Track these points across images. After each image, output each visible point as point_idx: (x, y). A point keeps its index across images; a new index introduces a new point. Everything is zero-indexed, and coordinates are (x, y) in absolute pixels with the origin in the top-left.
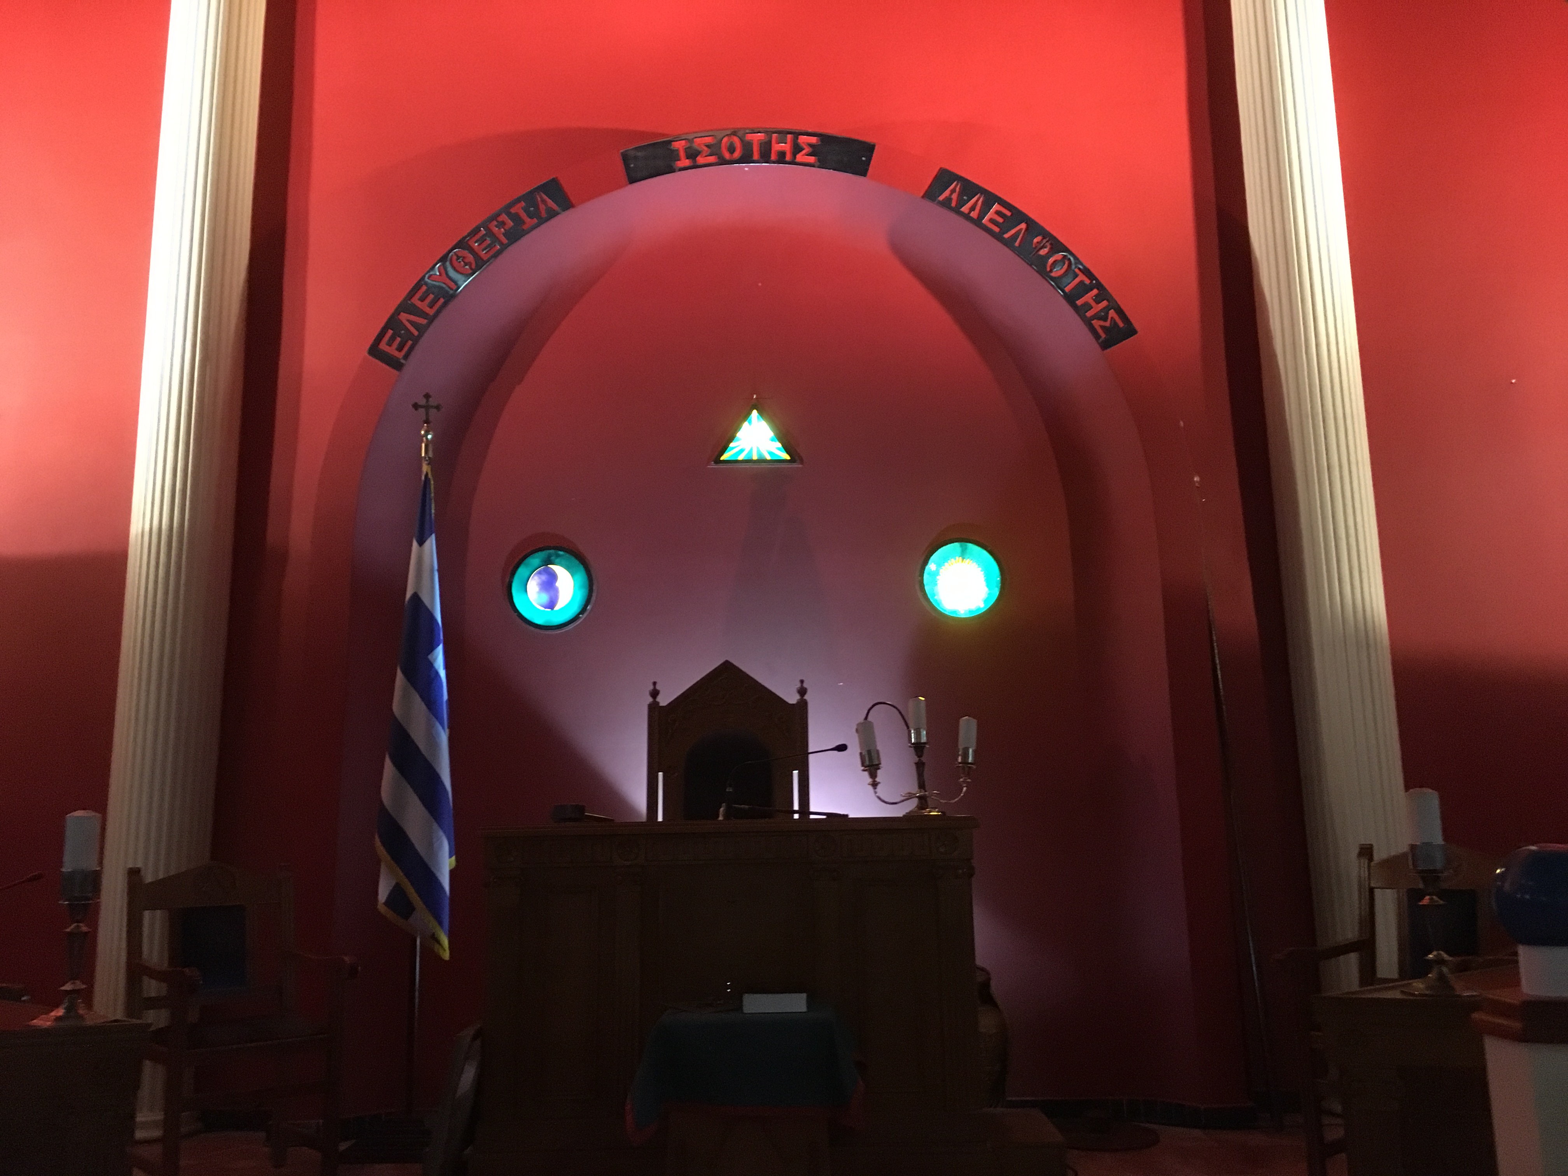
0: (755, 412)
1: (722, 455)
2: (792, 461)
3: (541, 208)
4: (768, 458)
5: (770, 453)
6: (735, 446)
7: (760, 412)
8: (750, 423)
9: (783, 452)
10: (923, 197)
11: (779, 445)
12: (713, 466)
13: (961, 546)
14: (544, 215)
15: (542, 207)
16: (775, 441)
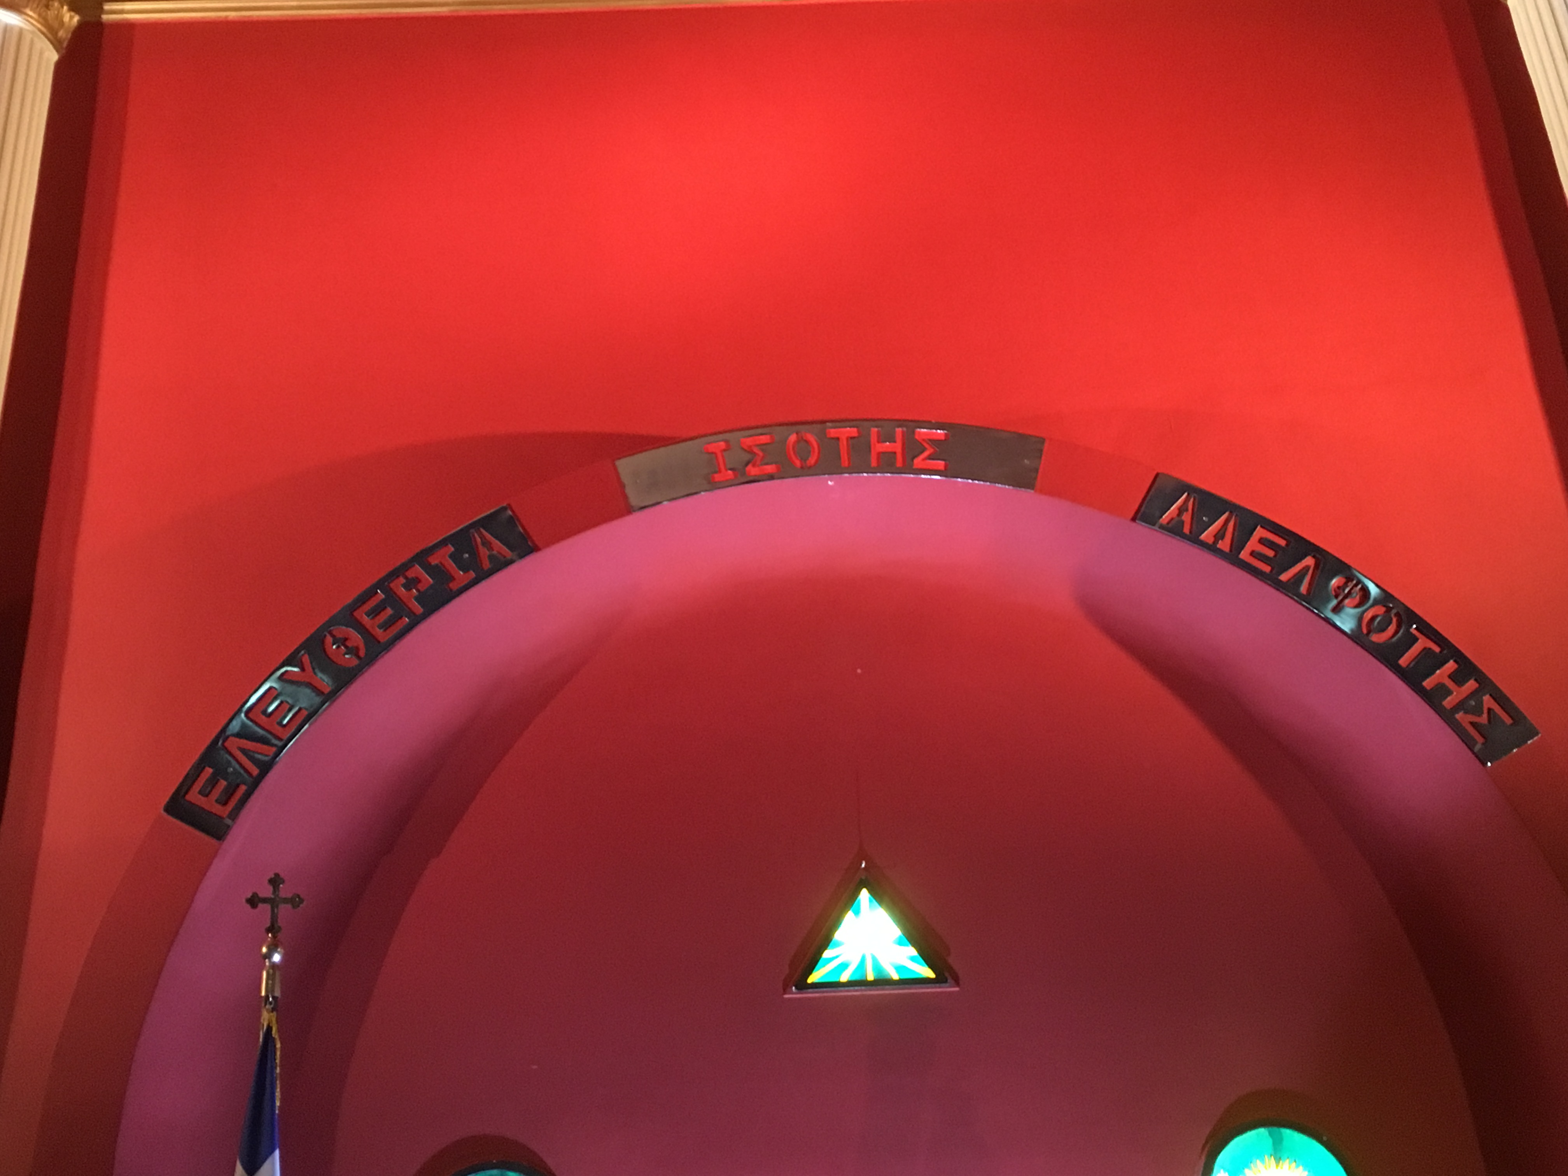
0: (864, 894)
1: (810, 973)
2: (939, 980)
3: (482, 554)
4: (896, 977)
5: (898, 968)
6: (834, 955)
7: (874, 893)
8: (857, 913)
9: (923, 966)
10: (1134, 519)
11: (913, 951)
12: (793, 994)
13: (1270, 1134)
14: (487, 565)
15: (484, 551)
16: (907, 946)
